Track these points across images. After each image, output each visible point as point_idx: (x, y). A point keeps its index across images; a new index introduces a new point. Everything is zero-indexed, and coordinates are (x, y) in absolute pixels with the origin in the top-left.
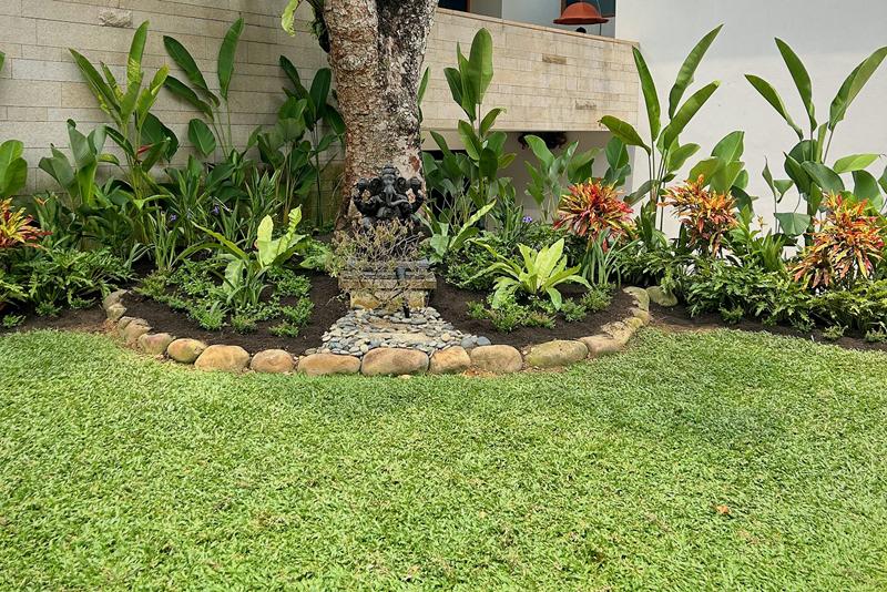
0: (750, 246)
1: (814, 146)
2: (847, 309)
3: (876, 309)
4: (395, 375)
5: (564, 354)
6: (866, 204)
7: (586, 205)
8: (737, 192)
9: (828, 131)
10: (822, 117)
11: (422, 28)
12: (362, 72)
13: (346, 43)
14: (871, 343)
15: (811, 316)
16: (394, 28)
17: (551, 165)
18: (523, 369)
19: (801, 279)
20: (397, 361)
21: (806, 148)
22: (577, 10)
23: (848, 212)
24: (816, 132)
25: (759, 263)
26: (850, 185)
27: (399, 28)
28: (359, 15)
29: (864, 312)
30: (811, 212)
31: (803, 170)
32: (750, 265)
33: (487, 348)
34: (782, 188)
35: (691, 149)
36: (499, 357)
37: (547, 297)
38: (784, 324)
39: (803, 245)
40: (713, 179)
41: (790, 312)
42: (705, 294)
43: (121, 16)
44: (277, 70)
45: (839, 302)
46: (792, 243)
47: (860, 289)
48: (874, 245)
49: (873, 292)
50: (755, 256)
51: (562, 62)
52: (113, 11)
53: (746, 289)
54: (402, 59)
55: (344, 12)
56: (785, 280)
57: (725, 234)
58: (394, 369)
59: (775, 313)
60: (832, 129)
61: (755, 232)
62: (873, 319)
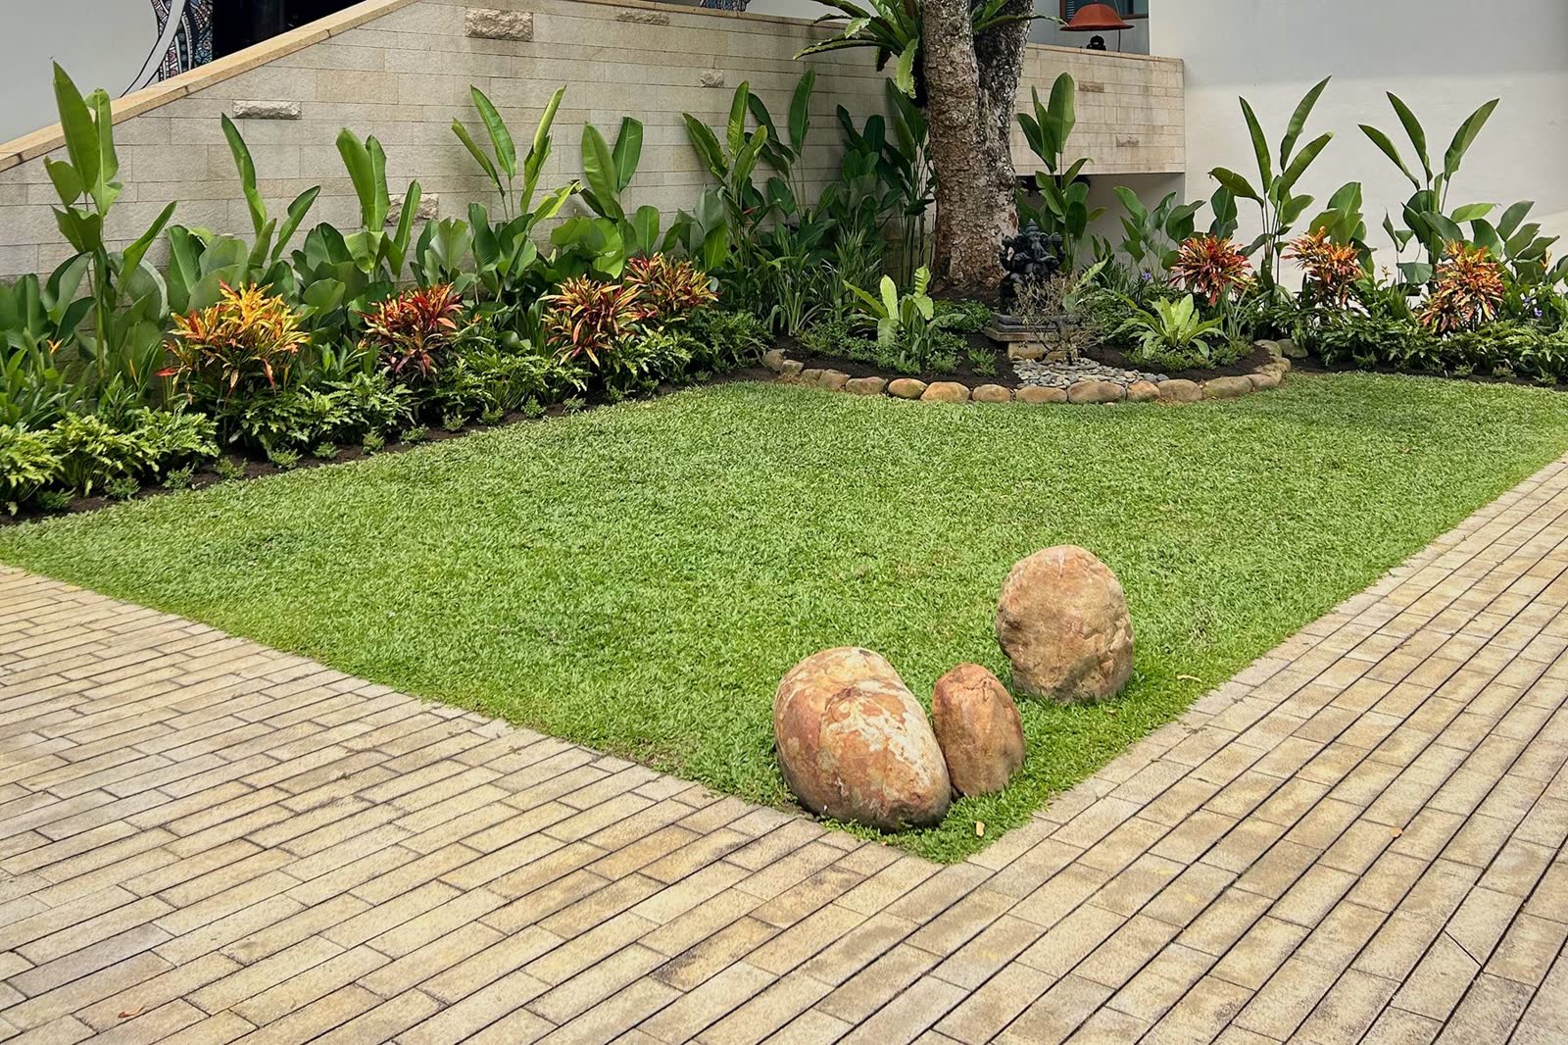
0: (1376, 296)
1: (1431, 197)
2: (1474, 349)
3: (1500, 347)
4: (1101, 403)
5: (1235, 387)
6: (1485, 252)
7: (1205, 260)
8: (1358, 244)
9: (1444, 182)
10: (1437, 167)
11: (1015, 79)
12: (965, 127)
13: (949, 99)
14: (1498, 377)
15: (1442, 359)
16: (989, 80)
17: (1145, 217)
18: (1203, 399)
19: (1429, 324)
20: (1101, 391)
21: (1423, 198)
22: (1092, 14)
23: (1469, 259)
24: (1432, 182)
25: (1386, 312)
26: (1469, 235)
27: (993, 80)
28: (964, 72)
29: (1490, 351)
30: (1432, 261)
31: (1421, 218)
32: (1379, 314)
33: (1166, 382)
34: (1404, 238)
35: (1305, 201)
36: (1183, 388)
37: (1193, 346)
38: (1417, 367)
39: (1427, 293)
40: (1333, 231)
41: (1422, 355)
42: (1337, 343)
43: (717, 76)
44: (834, 121)
45: (1466, 344)
46: (1416, 293)
47: (1485, 331)
48: (1495, 290)
49: (1497, 332)
50: (1382, 305)
51: (1099, 89)
52: (711, 71)
53: (1377, 335)
54: (998, 112)
55: (949, 69)
56: (1414, 326)
57: (1351, 285)
58: (1099, 397)
59: (1407, 357)
60: (1447, 179)
61: (1381, 282)
62: (1499, 357)
